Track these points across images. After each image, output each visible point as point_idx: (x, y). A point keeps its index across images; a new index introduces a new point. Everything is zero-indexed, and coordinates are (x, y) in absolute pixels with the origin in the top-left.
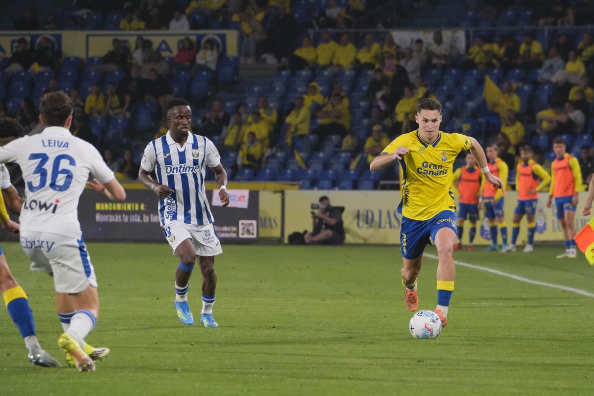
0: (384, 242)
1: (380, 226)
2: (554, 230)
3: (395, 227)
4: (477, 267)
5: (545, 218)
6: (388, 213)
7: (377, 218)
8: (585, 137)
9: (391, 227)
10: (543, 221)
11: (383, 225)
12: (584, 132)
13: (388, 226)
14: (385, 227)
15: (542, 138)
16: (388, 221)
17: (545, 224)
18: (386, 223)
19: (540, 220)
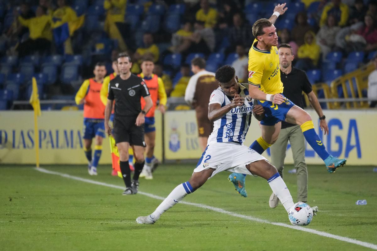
0: (17, 162)
1: (14, 146)
2: (188, 149)
3: (28, 147)
4: (112, 186)
5: (179, 136)
6: (22, 133)
7: (10, 139)
8: (218, 56)
9: (25, 146)
10: (177, 140)
11: (16, 145)
12: (216, 50)
13: (22, 146)
14: (18, 147)
15: (174, 57)
16: (22, 141)
17: (179, 142)
18: (19, 143)
19: (174, 138)
